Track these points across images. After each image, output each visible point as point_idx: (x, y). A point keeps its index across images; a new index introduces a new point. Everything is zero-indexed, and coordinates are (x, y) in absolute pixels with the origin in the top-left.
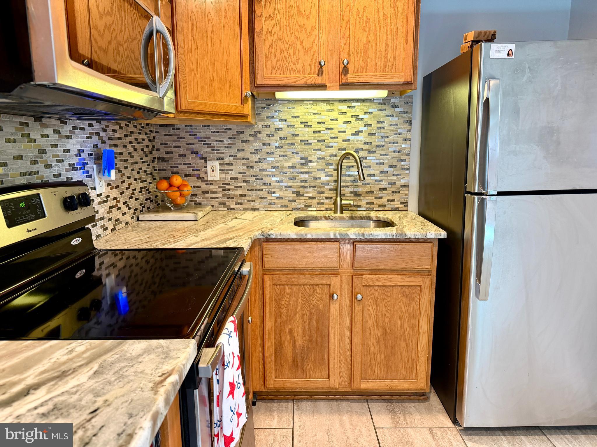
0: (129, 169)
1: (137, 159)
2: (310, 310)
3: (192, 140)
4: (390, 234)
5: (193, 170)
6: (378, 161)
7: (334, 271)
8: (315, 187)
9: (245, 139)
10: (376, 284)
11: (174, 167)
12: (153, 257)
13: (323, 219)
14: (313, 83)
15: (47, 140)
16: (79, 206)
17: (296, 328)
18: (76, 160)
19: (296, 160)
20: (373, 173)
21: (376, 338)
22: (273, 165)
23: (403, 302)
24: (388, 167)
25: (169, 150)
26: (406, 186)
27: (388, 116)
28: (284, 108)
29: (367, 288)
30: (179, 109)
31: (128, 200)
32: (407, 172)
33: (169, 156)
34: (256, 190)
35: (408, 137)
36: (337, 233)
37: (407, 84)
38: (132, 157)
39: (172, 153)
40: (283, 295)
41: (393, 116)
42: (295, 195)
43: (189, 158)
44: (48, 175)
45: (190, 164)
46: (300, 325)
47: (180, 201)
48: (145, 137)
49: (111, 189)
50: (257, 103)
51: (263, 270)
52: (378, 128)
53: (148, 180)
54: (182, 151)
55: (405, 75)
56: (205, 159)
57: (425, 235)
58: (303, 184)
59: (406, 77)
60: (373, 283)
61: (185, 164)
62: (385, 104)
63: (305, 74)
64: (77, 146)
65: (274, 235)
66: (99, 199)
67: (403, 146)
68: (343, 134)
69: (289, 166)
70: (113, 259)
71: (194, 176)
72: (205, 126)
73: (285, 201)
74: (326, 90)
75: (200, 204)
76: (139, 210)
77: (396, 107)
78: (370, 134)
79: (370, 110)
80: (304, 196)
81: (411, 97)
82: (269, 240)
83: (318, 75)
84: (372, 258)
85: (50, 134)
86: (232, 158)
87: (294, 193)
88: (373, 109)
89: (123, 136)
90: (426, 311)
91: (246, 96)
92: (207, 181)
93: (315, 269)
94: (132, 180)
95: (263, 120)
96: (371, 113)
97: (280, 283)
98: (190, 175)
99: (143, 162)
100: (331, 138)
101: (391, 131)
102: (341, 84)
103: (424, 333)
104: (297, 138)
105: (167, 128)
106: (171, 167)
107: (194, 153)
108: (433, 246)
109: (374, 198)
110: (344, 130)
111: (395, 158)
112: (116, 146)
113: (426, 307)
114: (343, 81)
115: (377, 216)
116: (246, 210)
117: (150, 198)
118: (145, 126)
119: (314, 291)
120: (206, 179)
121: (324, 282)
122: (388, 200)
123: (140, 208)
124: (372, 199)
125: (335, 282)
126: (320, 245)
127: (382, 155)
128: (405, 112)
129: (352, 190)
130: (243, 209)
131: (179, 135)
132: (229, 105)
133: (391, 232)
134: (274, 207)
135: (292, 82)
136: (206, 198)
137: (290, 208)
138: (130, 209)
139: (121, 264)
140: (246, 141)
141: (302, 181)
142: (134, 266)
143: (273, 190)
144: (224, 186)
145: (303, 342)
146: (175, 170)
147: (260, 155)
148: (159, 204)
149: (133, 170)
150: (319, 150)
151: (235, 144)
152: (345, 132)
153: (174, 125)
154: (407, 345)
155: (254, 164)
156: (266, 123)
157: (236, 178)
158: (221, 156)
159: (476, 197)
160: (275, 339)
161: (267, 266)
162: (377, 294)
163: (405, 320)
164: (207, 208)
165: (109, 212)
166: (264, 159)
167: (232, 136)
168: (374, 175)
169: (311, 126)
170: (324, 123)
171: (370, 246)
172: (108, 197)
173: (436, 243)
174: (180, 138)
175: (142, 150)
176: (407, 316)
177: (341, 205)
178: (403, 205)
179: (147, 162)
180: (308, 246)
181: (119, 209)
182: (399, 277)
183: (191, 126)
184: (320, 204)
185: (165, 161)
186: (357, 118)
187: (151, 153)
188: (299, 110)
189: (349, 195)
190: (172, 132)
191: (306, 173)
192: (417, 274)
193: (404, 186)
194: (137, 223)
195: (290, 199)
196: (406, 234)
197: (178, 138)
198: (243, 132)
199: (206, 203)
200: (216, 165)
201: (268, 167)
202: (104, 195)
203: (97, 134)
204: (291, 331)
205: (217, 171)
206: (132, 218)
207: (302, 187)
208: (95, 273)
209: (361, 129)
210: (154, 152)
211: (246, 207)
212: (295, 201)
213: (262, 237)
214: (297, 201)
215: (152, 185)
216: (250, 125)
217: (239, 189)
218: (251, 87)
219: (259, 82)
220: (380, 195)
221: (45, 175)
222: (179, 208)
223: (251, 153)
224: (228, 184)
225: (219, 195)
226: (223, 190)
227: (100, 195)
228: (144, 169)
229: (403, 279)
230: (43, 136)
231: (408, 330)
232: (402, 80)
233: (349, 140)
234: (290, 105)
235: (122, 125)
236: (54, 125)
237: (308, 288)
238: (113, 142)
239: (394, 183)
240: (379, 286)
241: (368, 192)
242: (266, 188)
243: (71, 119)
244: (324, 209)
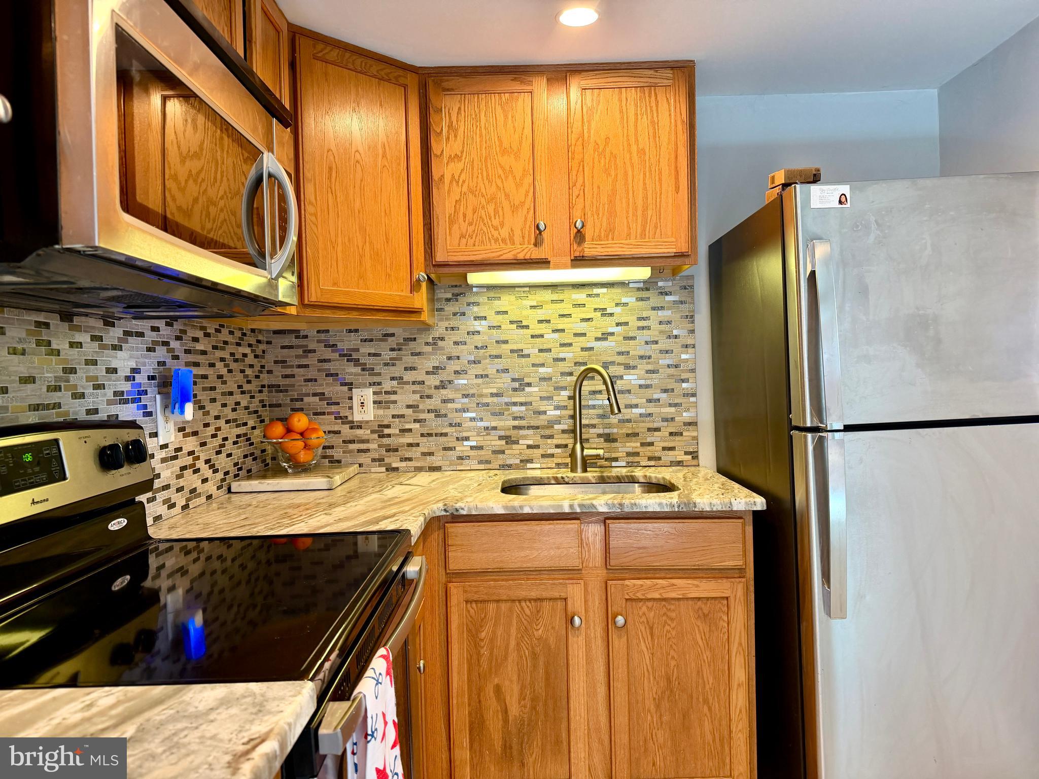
0: (218, 404)
1: (232, 386)
2: (533, 648)
3: (328, 354)
4: (668, 503)
5: (328, 404)
6: (642, 382)
7: (573, 573)
8: (537, 428)
9: (418, 351)
10: (649, 596)
11: (297, 400)
12: (253, 557)
13: (553, 482)
14: (527, 257)
15: (78, 352)
16: (126, 463)
17: (507, 683)
18: (126, 387)
19: (504, 381)
20: (634, 402)
21: (654, 699)
22: (464, 393)
23: (699, 630)
24: (659, 391)
25: (288, 371)
26: (692, 424)
27: (654, 309)
28: (482, 299)
29: (634, 603)
30: (306, 302)
31: (214, 457)
32: (692, 399)
33: (288, 381)
34: (436, 435)
35: (689, 342)
36: (576, 503)
37: (682, 255)
38: (224, 383)
39: (293, 376)
40: (482, 620)
41: (662, 308)
42: (503, 442)
43: (322, 385)
44: (77, 410)
45: (323, 394)
46: (515, 678)
47: (303, 457)
48: (247, 350)
49: (185, 436)
50: (437, 291)
51: (447, 574)
52: (639, 328)
53: (251, 423)
54: (311, 373)
55: (677, 240)
56: (350, 385)
57: (729, 505)
58: (516, 423)
59: (679, 245)
60: (643, 595)
61: (315, 395)
62: (648, 289)
63: (514, 244)
64: (129, 363)
65: (466, 509)
66: (163, 454)
67: (684, 356)
68: (582, 339)
69: (491, 393)
70: (182, 561)
71: (329, 413)
72: (350, 331)
73: (486, 454)
74: (548, 268)
75: (339, 462)
76: (231, 475)
77: (667, 294)
78: (626, 338)
79: (624, 300)
80: (518, 444)
81: (691, 277)
82: (456, 518)
83: (535, 245)
84: (639, 548)
85: (85, 343)
86: (395, 383)
87: (501, 438)
88: (630, 299)
89: (210, 349)
90: (740, 644)
91: (418, 281)
92: (352, 422)
93: (539, 571)
94: (221, 423)
95: (447, 319)
96: (626, 304)
97: (476, 597)
98: (324, 414)
99: (243, 393)
100: (562, 345)
101: (661, 332)
102: (573, 258)
103: (739, 685)
104: (504, 346)
105: (286, 336)
106: (292, 400)
107: (332, 375)
108: (744, 525)
109: (639, 444)
110: (583, 332)
111: (670, 376)
112: (196, 364)
113: (740, 638)
114: (577, 254)
115: (646, 476)
116: (419, 469)
117: (252, 454)
118: (248, 333)
119: (538, 612)
120: (350, 418)
121: (557, 595)
122: (664, 449)
123: (233, 470)
124: (636, 447)
125: (575, 593)
126: (547, 526)
127: (648, 372)
128: (681, 302)
129: (601, 431)
130: (413, 469)
131: (307, 346)
132: (390, 295)
133: (670, 500)
134: (467, 465)
135: (494, 257)
136: (351, 452)
137: (495, 464)
138: (216, 471)
139: (195, 569)
140: (419, 354)
141: (515, 418)
142: (219, 572)
143: (465, 434)
144: (381, 430)
145: (522, 711)
146: (298, 405)
147: (444, 376)
148: (267, 465)
149: (224, 405)
150: (543, 365)
151: (400, 359)
152: (584, 335)
153: (298, 331)
154: (710, 709)
155: (433, 392)
156: (453, 323)
157: (402, 416)
158: (376, 379)
159: (809, 435)
160: (469, 705)
161: (453, 566)
162: (652, 614)
163: (704, 661)
164: (351, 469)
165: (179, 477)
166: (450, 383)
167: (395, 346)
168: (636, 406)
169: (527, 327)
170: (548, 321)
171: (634, 526)
172: (179, 450)
173: (749, 519)
174: (308, 351)
175: (242, 371)
176: (707, 655)
177: (584, 458)
178: (690, 457)
179: (250, 392)
180: (525, 527)
181: (197, 471)
182: (690, 581)
183: (327, 331)
184: (547, 457)
185: (281, 391)
186: (604, 312)
187: (257, 377)
188: (506, 301)
189: (597, 440)
190: (293, 341)
191: (522, 404)
192: (720, 575)
193: (690, 424)
194: (227, 496)
195: (494, 448)
196: (695, 503)
197: (305, 351)
198: (415, 339)
199: (350, 460)
200: (368, 394)
201: (458, 395)
202: (171, 448)
203: (166, 344)
204: (498, 689)
205: (370, 405)
206: (219, 488)
207: (515, 427)
208: (148, 583)
209: (610, 330)
210: (264, 376)
211: (419, 464)
212: (503, 452)
213: (444, 513)
214: (506, 452)
215: (257, 432)
216: (426, 327)
217: (406, 434)
218: (426, 266)
219: (440, 257)
220: (649, 440)
221: (71, 410)
222: (302, 469)
223: (428, 373)
224: (388, 426)
225: (373, 446)
226: (379, 436)
227: (164, 446)
228: (244, 403)
229: (697, 586)
230: (72, 345)
231: (711, 681)
232: (672, 250)
233: (591, 349)
234: (492, 294)
235: (208, 331)
236: (93, 328)
237: (528, 607)
238: (191, 358)
239: (673, 419)
240: (654, 599)
241: (628, 435)
242: (454, 430)
243: (123, 318)
244: (554, 465)
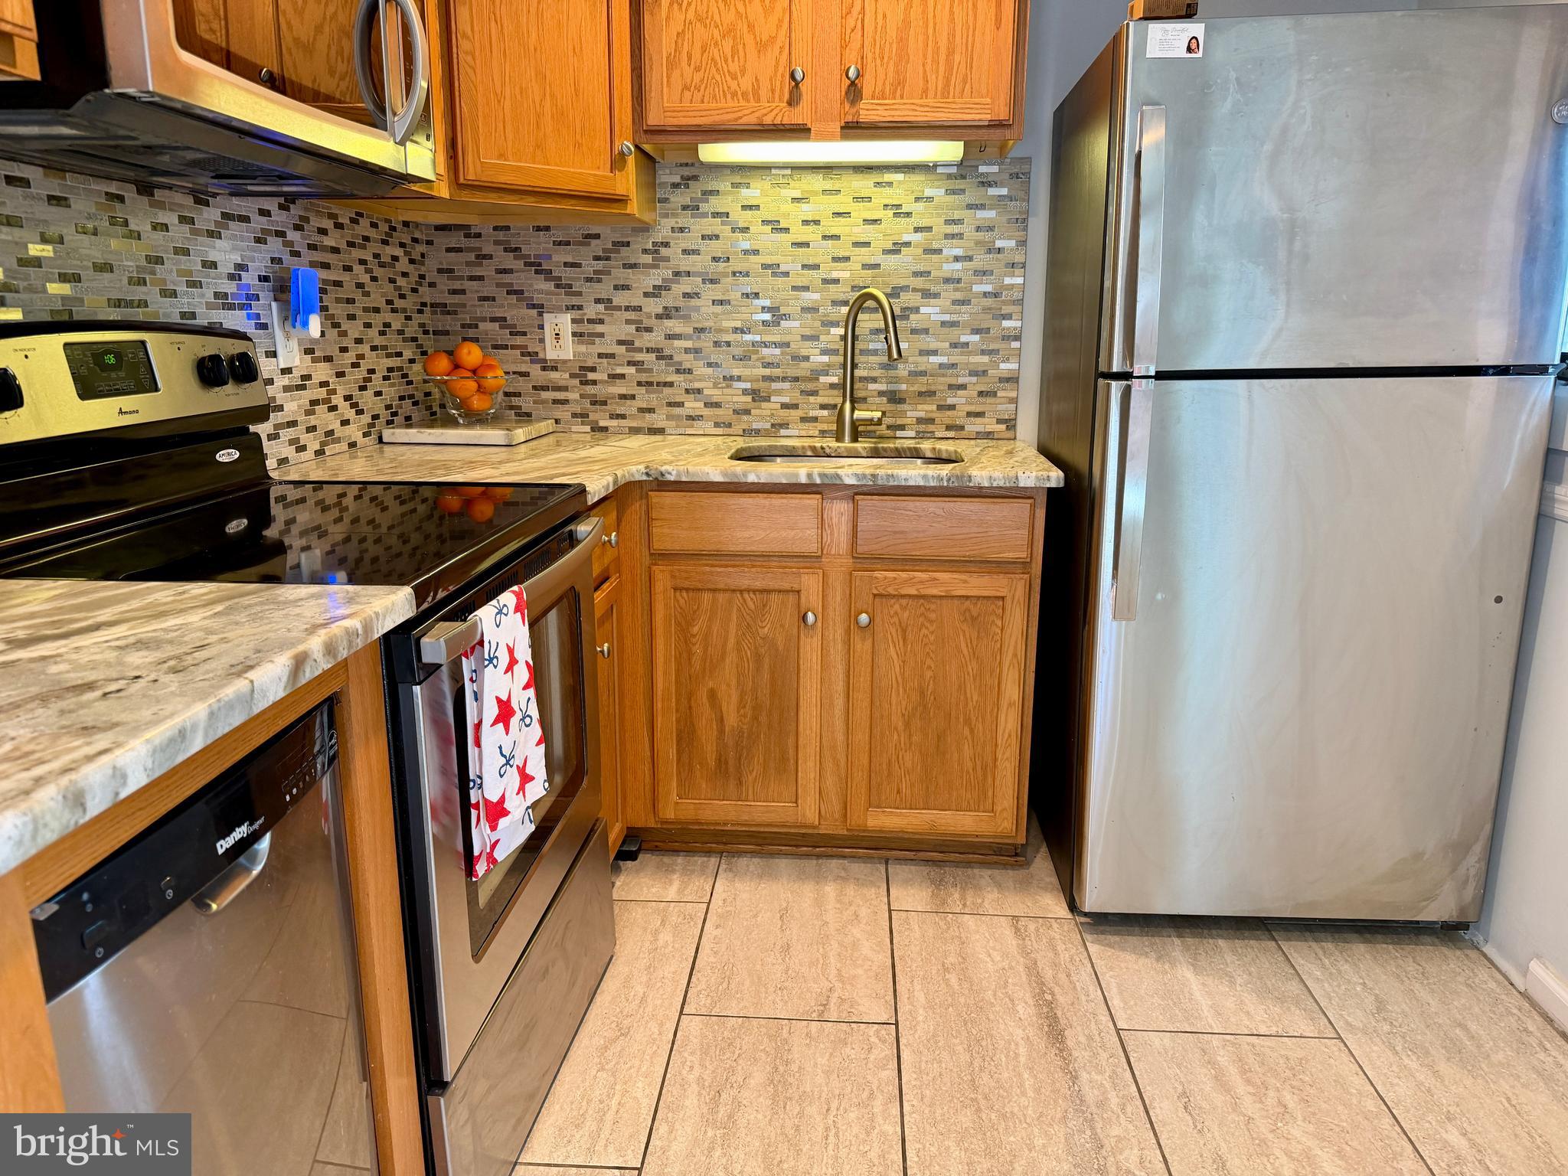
0: (359, 323)
1: (377, 299)
2: (756, 648)
3: (509, 261)
4: (935, 475)
5: (511, 334)
6: (947, 318)
7: (811, 560)
8: (796, 379)
9: (633, 261)
10: (903, 592)
11: (470, 326)
12: (418, 529)
13: (809, 453)
14: (778, 121)
15: (164, 236)
16: (231, 381)
17: (724, 687)
18: (230, 287)
19: (753, 312)
20: (933, 346)
21: (903, 715)
22: (696, 326)
23: (964, 636)
24: (969, 332)
25: (457, 285)
26: (1012, 380)
27: (970, 207)
28: (724, 185)
29: (884, 600)
30: (462, 180)
31: (356, 393)
32: (1015, 345)
33: (456, 299)
34: (658, 384)
35: (1019, 258)
36: (816, 471)
37: (997, 125)
38: (367, 294)
39: (463, 292)
40: (695, 612)
41: (982, 207)
42: (749, 399)
43: (502, 306)
44: (169, 311)
45: (504, 319)
46: (734, 682)
47: (477, 403)
48: (399, 252)
49: (314, 361)
50: (660, 172)
51: (651, 554)
52: (947, 236)
53: (408, 354)
54: (488, 289)
55: (993, 103)
56: (540, 309)
57: (1014, 480)
58: (767, 372)
59: (997, 108)
60: (896, 590)
61: (493, 320)
62: (963, 177)
63: (758, 100)
64: (232, 257)
65: (674, 473)
66: (285, 381)
67: (1008, 281)
68: (864, 250)
69: (734, 328)
70: (319, 518)
71: (513, 347)
72: (538, 229)
73: (725, 414)
74: (808, 139)
75: (529, 415)
76: (382, 420)
77: (990, 186)
78: (927, 251)
79: (928, 192)
80: (769, 401)
81: (1028, 160)
82: (662, 484)
83: (790, 103)
84: (895, 533)
85: (172, 225)
86: (601, 307)
87: (746, 392)
88: (936, 191)
89: (343, 246)
90: (1015, 655)
91: (622, 154)
92: (545, 361)
93: (766, 556)
94: (365, 349)
95: (675, 215)
96: (930, 199)
97: (687, 584)
98: (506, 347)
99: (394, 311)
100: (835, 259)
101: (978, 243)
102: (843, 124)
103: (1010, 705)
104: (753, 258)
105: (453, 233)
106: (463, 326)
107: (516, 292)
108: (1033, 507)
109: (934, 407)
110: (866, 240)
111: (986, 310)
112: (326, 266)
113: (1015, 647)
114: (849, 118)
115: (934, 449)
116: (635, 431)
117: (411, 397)
118: (399, 227)
119: (764, 606)
120: (541, 356)
121: (786, 586)
122: (969, 414)
123: (385, 415)
124: (932, 411)
125: (811, 584)
126: (777, 501)
127: (955, 302)
128: (1010, 198)
129: (883, 387)
130: (627, 429)
131: (480, 249)
132: (580, 174)
133: (938, 472)
134: (699, 427)
135: (729, 121)
136: (544, 402)
137: (737, 429)
138: (360, 412)
139: (337, 532)
140: (633, 266)
141: (766, 365)
142: (370, 540)
143: (697, 385)
144: (583, 373)
145: (740, 721)
146: (471, 333)
147: (668, 300)
148: (434, 414)
149: (368, 325)
150: (806, 288)
151: (609, 273)
152: (867, 244)
153: (468, 227)
154: (972, 731)
155: (653, 322)
156: (682, 222)
157: (612, 356)
158: (575, 301)
159: (1114, 383)
160: (677, 711)
161: (657, 545)
162: (906, 614)
163: (968, 674)
164: (543, 424)
165: (309, 413)
166: (677, 311)
167: (601, 254)
168: (935, 353)
169: (787, 230)
170: (817, 222)
171: (889, 503)
172: (307, 377)
173: (1042, 500)
174: (482, 257)
175: (392, 281)
176: (972, 667)
177: (853, 422)
178: (1003, 427)
179: (404, 310)
180: (750, 501)
181: (333, 409)
182: (956, 576)
183: (508, 228)
184: (809, 422)
185: (448, 313)
186: (898, 211)
187: (414, 290)
188: (756, 191)
189: (878, 400)
190: (464, 242)
191: (776, 345)
192: (998, 570)
193: (1008, 380)
194: (378, 446)
195: (737, 406)
196: (970, 477)
197: (478, 257)
198: (628, 244)
199: (543, 414)
200: (564, 322)
201: (688, 329)
202: (296, 373)
203: (281, 234)
204: (712, 695)
205: (567, 338)
206: (365, 435)
207: (766, 379)
209: (906, 238)
210: (424, 290)
211: (634, 424)
212: (747, 412)
213: (645, 478)
214: (753, 412)
215: (417, 367)
216: (644, 228)
217: (617, 381)
218: (635, 132)
219: (653, 119)
220: (950, 401)
221: (161, 311)
222: (476, 419)
223: (646, 295)
224: (593, 369)
225: (573, 396)
226: (582, 383)
227: (286, 371)
228: (396, 325)
229: (965, 582)
230: (155, 227)
231: (975, 698)
232: (986, 117)
233: (877, 266)
234: (737, 179)
235: (340, 220)
236: (181, 206)
237: (752, 599)
238: (318, 256)
239: (985, 372)
240: (910, 596)
241: (921, 394)
242: (682, 379)
243: (218, 194)
244: (817, 433)
